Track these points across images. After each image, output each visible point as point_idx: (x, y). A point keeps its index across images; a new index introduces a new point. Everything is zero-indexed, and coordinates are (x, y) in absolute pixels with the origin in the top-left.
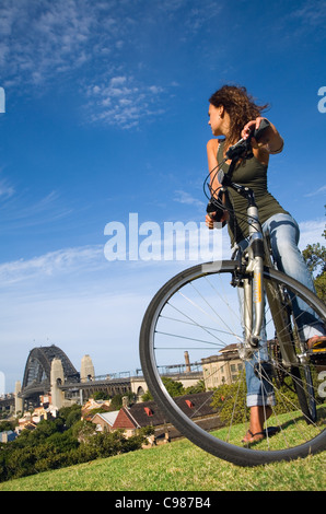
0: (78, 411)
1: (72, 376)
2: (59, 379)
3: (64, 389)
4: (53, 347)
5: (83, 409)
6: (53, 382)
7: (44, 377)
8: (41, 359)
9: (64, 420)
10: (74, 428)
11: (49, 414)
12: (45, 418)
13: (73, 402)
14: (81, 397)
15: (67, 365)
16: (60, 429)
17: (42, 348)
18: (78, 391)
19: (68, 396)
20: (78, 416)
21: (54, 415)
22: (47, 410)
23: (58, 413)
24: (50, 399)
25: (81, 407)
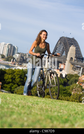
0: (77, 78)
1: (79, 58)
2: (72, 58)
3: (73, 64)
4: (73, 39)
5: (80, 78)
6: (68, 59)
7: (64, 54)
8: (65, 44)
9: (68, 80)
10: (71, 86)
11: (61, 75)
12: (59, 76)
13: (76, 73)
14: (81, 72)
15: (78, 51)
16: (65, 84)
17: (67, 38)
18: (80, 68)
19: (74, 69)
20: (76, 81)
21: (64, 76)
22: (61, 72)
23: (66, 76)
24: (64, 67)
25: (79, 77)
